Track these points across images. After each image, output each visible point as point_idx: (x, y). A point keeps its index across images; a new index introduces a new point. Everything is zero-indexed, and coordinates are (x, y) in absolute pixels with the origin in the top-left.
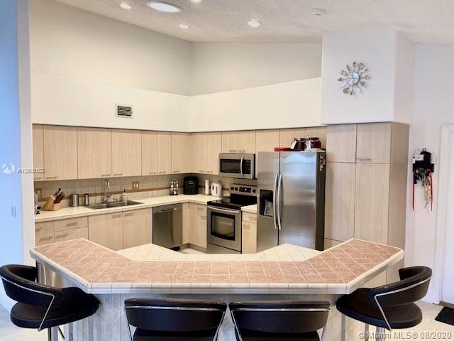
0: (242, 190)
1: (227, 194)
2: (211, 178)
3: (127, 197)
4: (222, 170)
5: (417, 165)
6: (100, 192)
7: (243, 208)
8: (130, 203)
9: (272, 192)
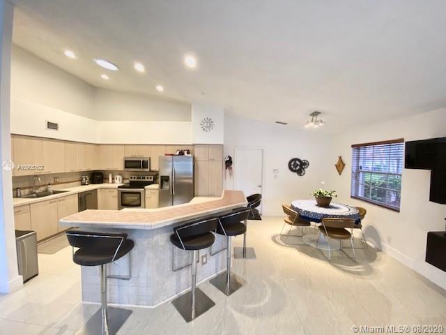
0: (138, 178)
1: (127, 181)
2: (114, 173)
3: (51, 188)
4: (125, 167)
5: (227, 162)
6: (28, 186)
7: (146, 187)
8: (55, 193)
9: (169, 177)
